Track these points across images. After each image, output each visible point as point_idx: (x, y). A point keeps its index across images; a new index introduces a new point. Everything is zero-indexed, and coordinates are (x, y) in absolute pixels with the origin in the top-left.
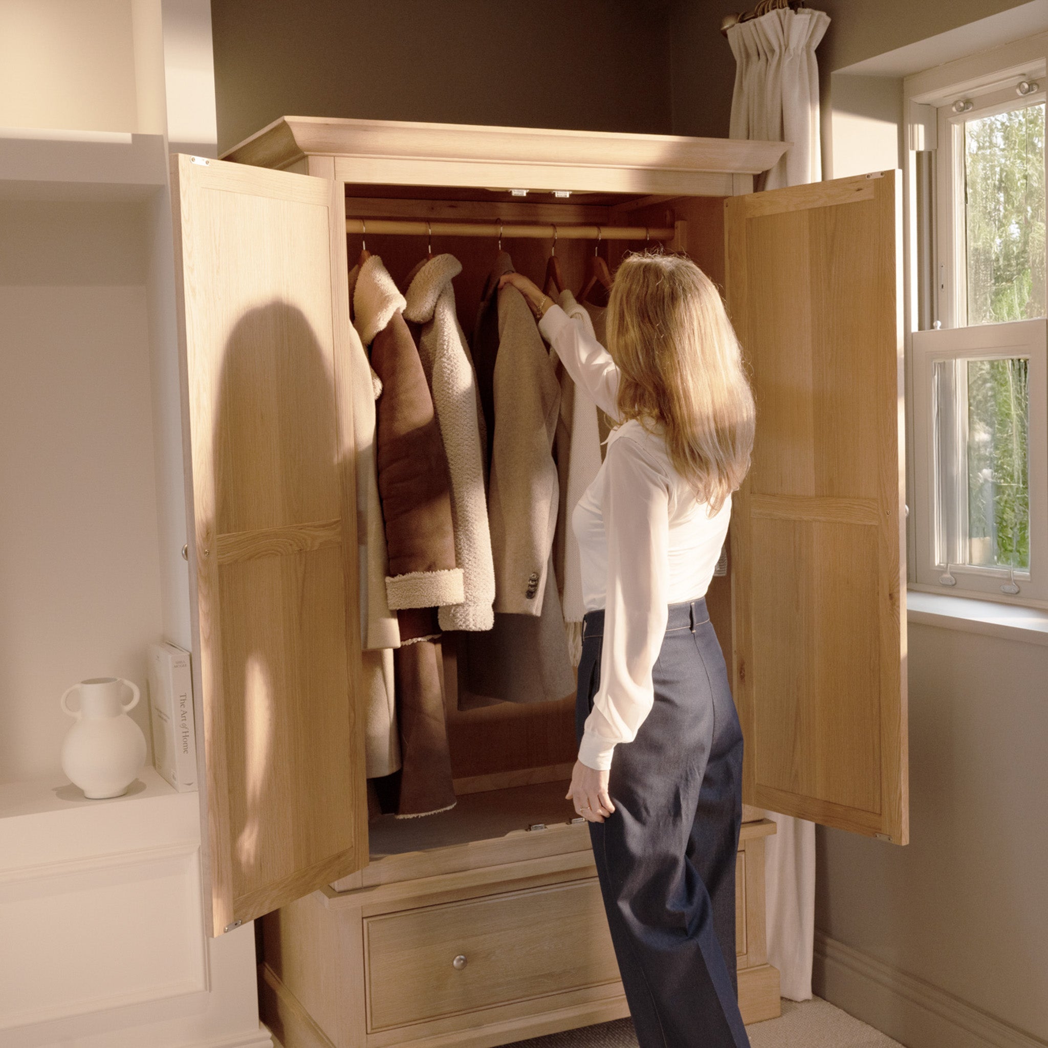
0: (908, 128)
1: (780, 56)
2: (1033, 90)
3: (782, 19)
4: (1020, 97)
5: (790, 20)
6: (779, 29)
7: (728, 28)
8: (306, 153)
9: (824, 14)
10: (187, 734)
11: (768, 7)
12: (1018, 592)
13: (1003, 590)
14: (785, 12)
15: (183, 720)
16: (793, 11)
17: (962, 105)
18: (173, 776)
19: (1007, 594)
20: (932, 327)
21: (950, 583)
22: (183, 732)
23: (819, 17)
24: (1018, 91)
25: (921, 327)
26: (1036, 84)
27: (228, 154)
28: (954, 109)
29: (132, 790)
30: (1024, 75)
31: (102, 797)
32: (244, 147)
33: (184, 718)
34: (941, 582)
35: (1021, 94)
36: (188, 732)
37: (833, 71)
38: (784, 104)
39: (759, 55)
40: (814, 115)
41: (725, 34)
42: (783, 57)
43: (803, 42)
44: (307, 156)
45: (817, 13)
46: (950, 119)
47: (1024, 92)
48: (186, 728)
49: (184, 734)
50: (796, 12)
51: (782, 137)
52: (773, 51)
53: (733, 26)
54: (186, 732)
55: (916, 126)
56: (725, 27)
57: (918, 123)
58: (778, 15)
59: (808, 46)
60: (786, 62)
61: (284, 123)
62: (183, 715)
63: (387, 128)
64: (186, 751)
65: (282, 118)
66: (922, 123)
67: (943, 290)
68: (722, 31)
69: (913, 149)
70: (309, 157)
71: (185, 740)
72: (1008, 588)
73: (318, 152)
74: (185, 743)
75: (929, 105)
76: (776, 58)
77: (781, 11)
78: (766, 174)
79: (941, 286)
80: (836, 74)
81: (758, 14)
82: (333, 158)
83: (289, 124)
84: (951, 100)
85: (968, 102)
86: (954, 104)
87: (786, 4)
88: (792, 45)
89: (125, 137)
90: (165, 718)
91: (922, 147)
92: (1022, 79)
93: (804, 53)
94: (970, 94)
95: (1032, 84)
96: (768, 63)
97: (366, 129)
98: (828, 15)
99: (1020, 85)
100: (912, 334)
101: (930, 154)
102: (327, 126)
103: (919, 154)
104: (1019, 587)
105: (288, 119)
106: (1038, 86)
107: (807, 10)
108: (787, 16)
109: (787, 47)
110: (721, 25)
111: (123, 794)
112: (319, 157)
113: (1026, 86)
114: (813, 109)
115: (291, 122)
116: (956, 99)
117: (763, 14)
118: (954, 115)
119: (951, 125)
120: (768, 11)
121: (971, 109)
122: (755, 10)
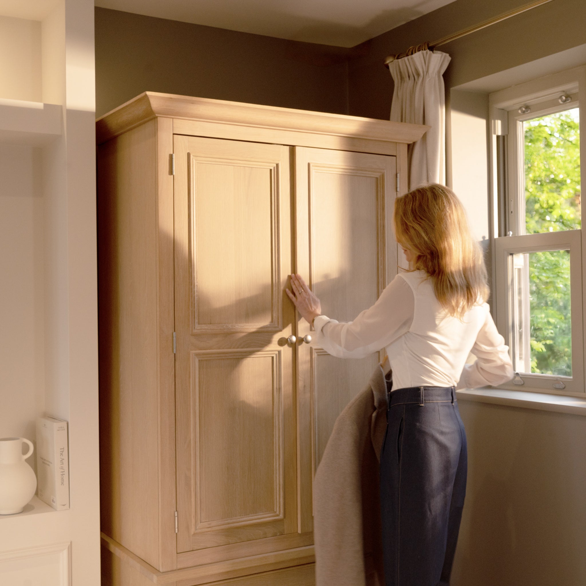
0: (492, 122)
1: (423, 78)
2: (568, 100)
3: (425, 56)
4: (561, 104)
5: (430, 56)
6: (423, 61)
7: (389, 63)
8: (157, 115)
9: (448, 55)
10: (64, 473)
11: (415, 50)
12: (564, 388)
13: (554, 386)
14: (427, 53)
15: (61, 464)
16: (431, 52)
17: (524, 109)
18: (53, 500)
19: (557, 389)
20: (506, 235)
21: (520, 384)
22: (61, 472)
23: (445, 56)
24: (560, 101)
25: (500, 235)
26: (570, 97)
27: (102, 118)
28: (520, 111)
29: (27, 509)
30: (564, 91)
31: (10, 514)
32: (114, 113)
33: (62, 463)
34: (514, 383)
35: (561, 103)
36: (64, 472)
37: (452, 87)
38: (425, 104)
39: (409, 77)
40: (442, 111)
41: (387, 67)
42: (425, 78)
43: (436, 70)
44: (157, 117)
45: (444, 54)
46: (516, 118)
47: (563, 101)
48: (63, 469)
49: (62, 473)
50: (433, 53)
51: (424, 123)
52: (418, 75)
53: (392, 61)
54: (63, 472)
55: (496, 121)
56: (387, 62)
57: (498, 119)
58: (423, 54)
59: (439, 72)
60: (427, 80)
61: (146, 95)
62: (62, 461)
63: (206, 102)
64: (62, 484)
65: (145, 92)
66: (500, 119)
67: (512, 214)
68: (386, 64)
69: (495, 134)
70: (159, 118)
71: (62, 477)
72: (557, 386)
73: (164, 115)
74: (62, 479)
75: (503, 109)
76: (421, 79)
77: (425, 52)
78: (414, 143)
79: (511, 212)
80: (452, 89)
81: (409, 54)
82: (172, 119)
83: (149, 97)
84: (518, 106)
85: (527, 107)
86: (520, 108)
87: (427, 48)
88: (431, 71)
89: (40, 105)
90: (48, 463)
91: (500, 133)
92: (563, 94)
93: (437, 76)
94: (529, 103)
95: (568, 97)
96: (415, 82)
97: (193, 103)
98: (450, 55)
99: (561, 97)
100: (495, 239)
101: (504, 137)
102: (171, 99)
103: (498, 137)
104: (565, 385)
105: (148, 93)
106: (571, 98)
107: (439, 52)
108: (428, 55)
109: (427, 72)
110: (385, 61)
111: (21, 511)
112: (164, 118)
113: (564, 98)
114: (442, 108)
115: (151, 96)
116: (520, 106)
117: (412, 54)
118: (519, 115)
119: (516, 121)
120: (415, 52)
121: (529, 111)
122: (407, 52)
